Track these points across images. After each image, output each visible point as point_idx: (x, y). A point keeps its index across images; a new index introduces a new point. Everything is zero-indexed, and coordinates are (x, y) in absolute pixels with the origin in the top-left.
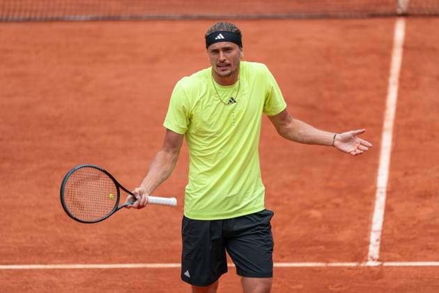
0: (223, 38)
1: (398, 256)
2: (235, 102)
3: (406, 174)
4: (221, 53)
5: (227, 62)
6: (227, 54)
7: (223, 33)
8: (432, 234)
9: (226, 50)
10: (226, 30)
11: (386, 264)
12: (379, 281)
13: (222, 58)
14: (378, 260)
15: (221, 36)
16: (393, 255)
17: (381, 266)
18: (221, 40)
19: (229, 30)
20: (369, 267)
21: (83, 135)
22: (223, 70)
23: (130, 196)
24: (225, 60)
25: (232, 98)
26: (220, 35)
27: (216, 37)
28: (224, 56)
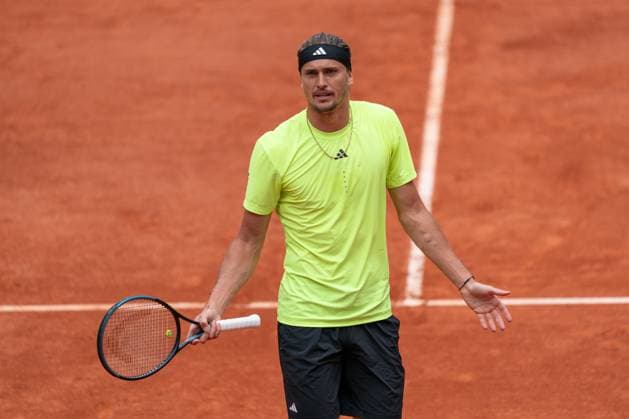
0: (324, 53)
1: (447, 292)
2: (345, 156)
3: (458, 179)
4: (321, 75)
5: (329, 89)
6: (328, 78)
7: (325, 47)
8: (494, 262)
9: (328, 71)
10: (328, 43)
11: (432, 303)
12: (422, 326)
13: (322, 83)
14: (421, 298)
15: (321, 51)
16: (439, 290)
17: (424, 306)
18: (321, 57)
19: (334, 44)
20: (407, 308)
21: (12, 127)
22: (323, 101)
23: (193, 326)
24: (325, 86)
25: (341, 151)
26: (321, 49)
27: (315, 51)
28: (326, 80)
